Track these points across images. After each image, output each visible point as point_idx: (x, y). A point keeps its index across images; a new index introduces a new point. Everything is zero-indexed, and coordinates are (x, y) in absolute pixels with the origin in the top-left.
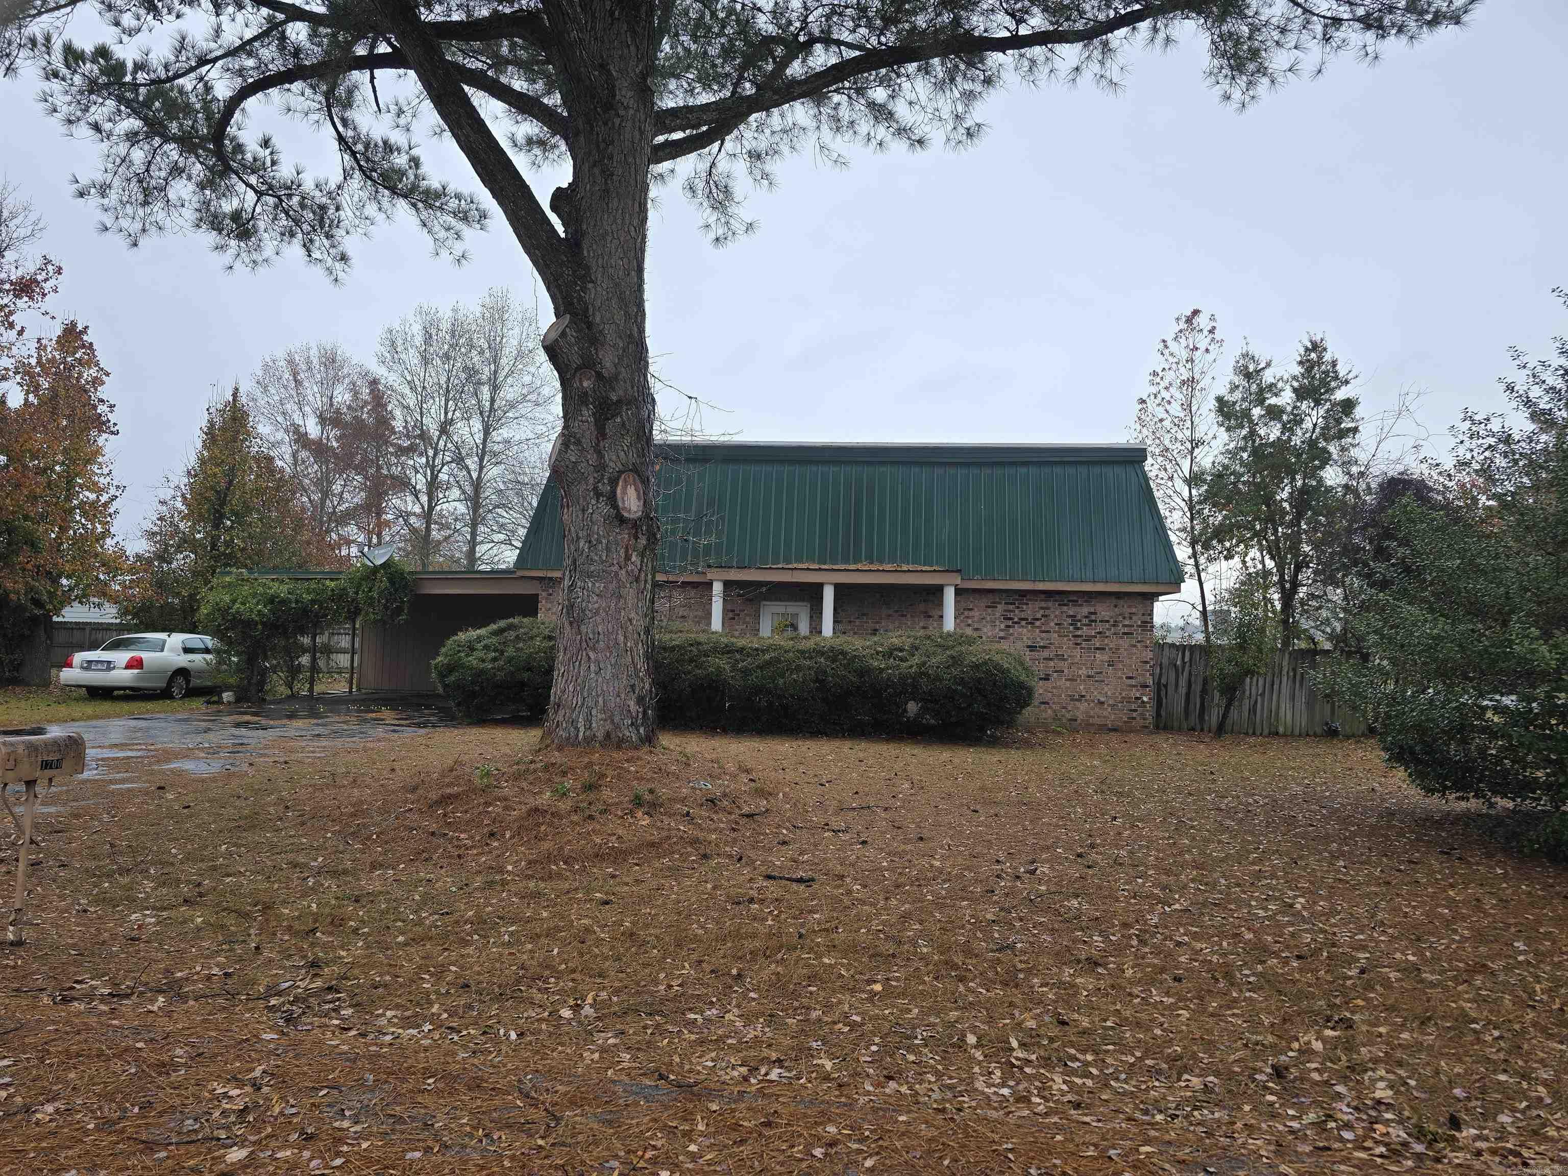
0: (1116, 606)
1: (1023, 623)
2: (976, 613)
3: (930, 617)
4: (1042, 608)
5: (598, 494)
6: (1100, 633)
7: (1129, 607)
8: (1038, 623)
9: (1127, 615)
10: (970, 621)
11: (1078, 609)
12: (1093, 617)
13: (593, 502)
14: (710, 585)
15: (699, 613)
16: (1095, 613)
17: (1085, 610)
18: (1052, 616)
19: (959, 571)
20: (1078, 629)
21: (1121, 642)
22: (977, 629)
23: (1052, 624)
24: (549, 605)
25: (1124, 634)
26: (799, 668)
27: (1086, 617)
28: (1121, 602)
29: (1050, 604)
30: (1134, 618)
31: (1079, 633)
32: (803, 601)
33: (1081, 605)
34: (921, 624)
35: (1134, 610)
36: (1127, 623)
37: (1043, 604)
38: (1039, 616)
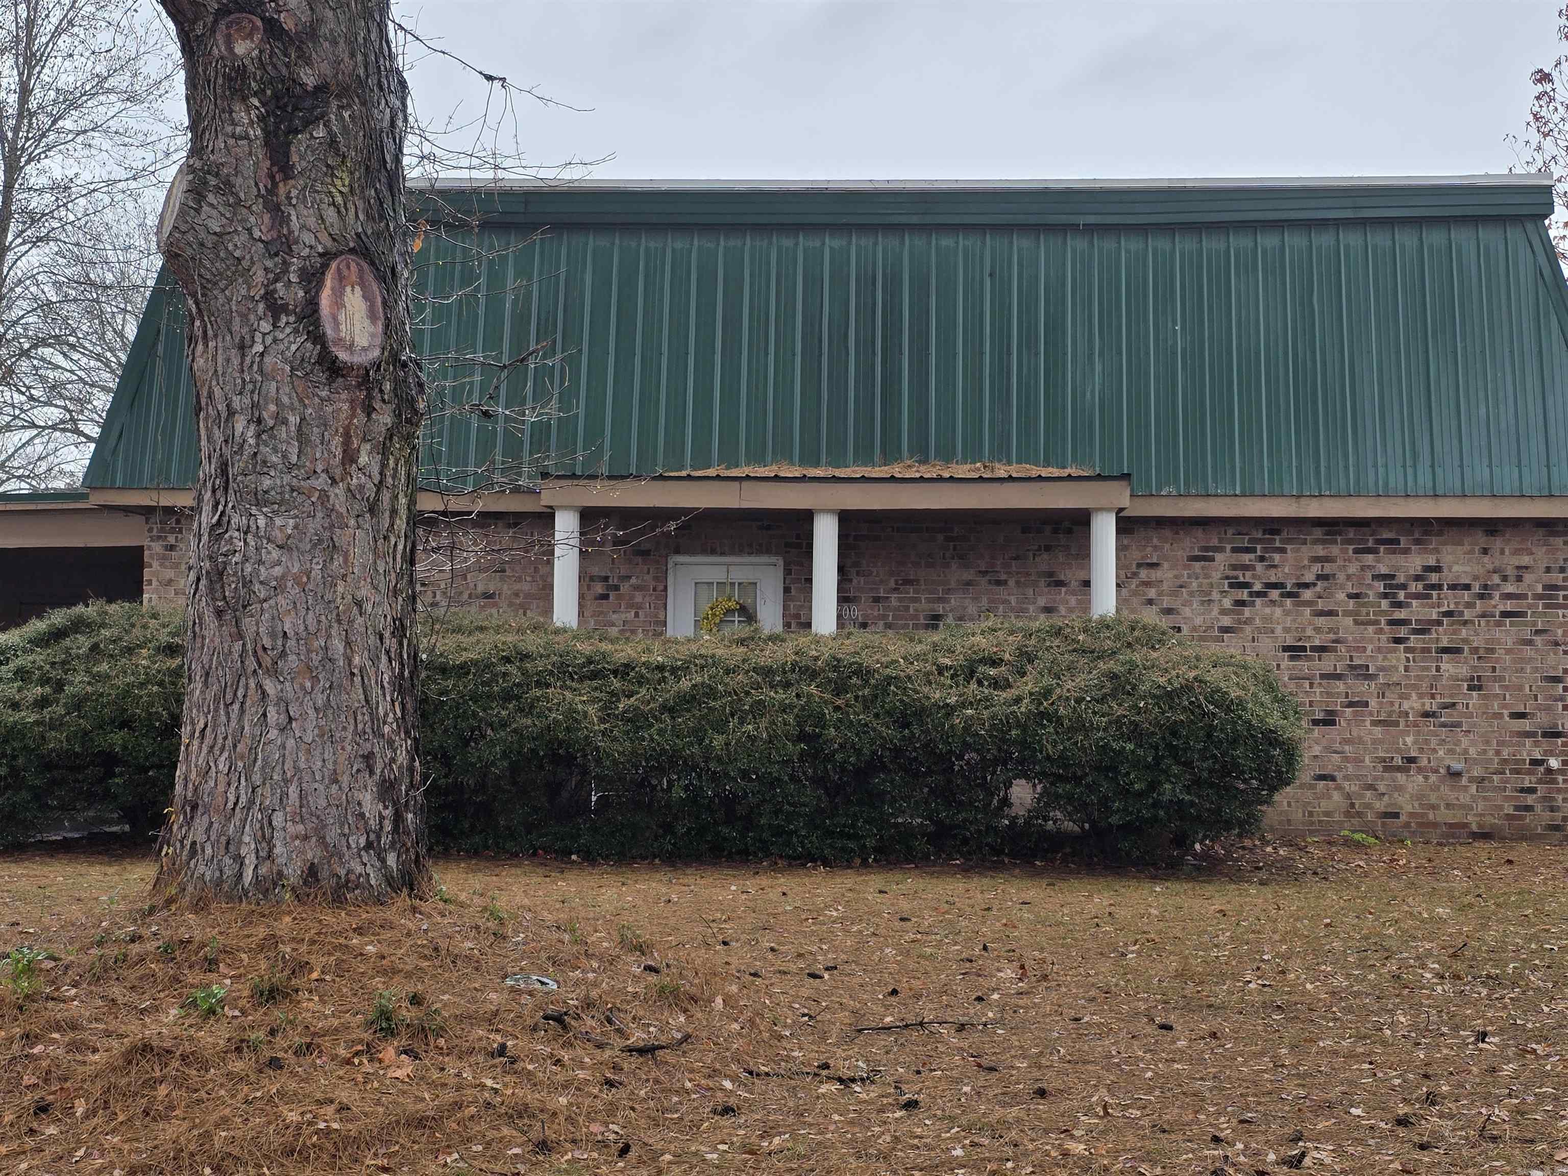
0: (1485, 551)
1: (1275, 594)
2: (1165, 574)
3: (1060, 584)
4: (1316, 559)
5: (276, 309)
6: (1449, 614)
7: (1517, 552)
8: (1307, 594)
9: (1510, 572)
10: (1152, 593)
11: (1399, 560)
12: (1434, 578)
13: (265, 326)
14: (547, 518)
15: (526, 587)
16: (1437, 569)
17: (1415, 562)
18: (1341, 577)
19: (1126, 477)
20: (1399, 605)
21: (1498, 633)
22: (1169, 611)
23: (1341, 596)
24: (170, 574)
25: (1505, 614)
26: (759, 708)
27: (1418, 578)
28: (1497, 543)
29: (1335, 550)
30: (1528, 578)
31: (1401, 614)
32: (768, 552)
33: (1406, 551)
34: (1042, 602)
35: (1526, 560)
36: (1510, 588)
37: (1320, 551)
38: (1309, 577)
